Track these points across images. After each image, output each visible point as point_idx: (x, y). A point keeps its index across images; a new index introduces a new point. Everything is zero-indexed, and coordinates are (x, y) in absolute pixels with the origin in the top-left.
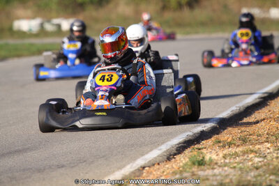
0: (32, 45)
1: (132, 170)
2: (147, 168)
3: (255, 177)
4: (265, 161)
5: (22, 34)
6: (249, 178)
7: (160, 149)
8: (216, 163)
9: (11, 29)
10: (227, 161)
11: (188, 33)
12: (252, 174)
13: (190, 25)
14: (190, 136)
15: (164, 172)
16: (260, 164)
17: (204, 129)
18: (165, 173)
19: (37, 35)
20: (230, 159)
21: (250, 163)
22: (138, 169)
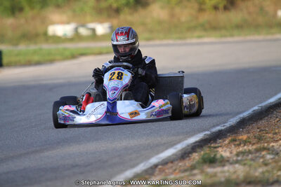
0: (65, 49)
1: (144, 168)
2: (160, 167)
3: (263, 173)
4: (277, 157)
5: (57, 39)
6: (257, 174)
7: (176, 148)
8: (228, 161)
9: (45, 34)
10: (239, 158)
11: (222, 36)
12: (260, 170)
13: (225, 28)
14: (208, 135)
15: (175, 170)
16: (270, 161)
17: (223, 128)
18: (177, 171)
19: (71, 40)
20: (243, 156)
21: (261, 160)
22: (151, 168)
